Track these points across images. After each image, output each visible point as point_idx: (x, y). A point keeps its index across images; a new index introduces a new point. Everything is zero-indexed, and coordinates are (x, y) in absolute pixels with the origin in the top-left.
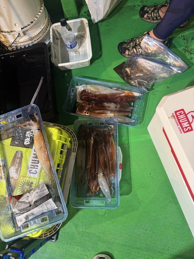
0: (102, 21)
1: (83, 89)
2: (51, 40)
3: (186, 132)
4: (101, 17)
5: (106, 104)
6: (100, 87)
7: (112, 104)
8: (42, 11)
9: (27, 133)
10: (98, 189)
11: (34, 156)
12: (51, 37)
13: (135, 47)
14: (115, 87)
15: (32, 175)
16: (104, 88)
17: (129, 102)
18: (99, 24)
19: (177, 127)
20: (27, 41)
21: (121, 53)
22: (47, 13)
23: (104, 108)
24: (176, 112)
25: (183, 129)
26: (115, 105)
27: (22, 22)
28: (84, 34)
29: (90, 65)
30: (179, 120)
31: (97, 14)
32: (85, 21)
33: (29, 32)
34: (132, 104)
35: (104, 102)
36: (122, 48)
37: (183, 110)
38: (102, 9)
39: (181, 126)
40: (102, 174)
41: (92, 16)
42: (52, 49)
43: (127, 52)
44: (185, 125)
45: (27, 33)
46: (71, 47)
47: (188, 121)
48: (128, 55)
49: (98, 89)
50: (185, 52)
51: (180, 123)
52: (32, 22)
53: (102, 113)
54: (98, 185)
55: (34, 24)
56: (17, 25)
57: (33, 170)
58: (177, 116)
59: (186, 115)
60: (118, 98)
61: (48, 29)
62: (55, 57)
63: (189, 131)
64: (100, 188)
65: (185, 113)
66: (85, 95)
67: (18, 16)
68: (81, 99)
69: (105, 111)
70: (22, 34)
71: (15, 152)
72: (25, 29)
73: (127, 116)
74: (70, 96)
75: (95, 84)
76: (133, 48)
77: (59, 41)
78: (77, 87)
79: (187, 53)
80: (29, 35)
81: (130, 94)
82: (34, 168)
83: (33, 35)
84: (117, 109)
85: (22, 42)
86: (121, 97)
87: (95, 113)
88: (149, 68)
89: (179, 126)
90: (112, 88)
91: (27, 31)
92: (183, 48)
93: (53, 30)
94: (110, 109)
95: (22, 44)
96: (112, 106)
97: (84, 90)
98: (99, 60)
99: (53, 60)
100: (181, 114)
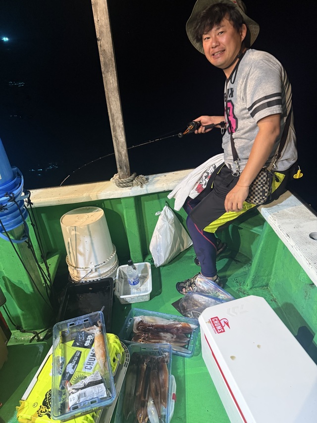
0: (163, 266)
1: (140, 319)
2: (117, 278)
3: (220, 333)
4: (162, 262)
5: (162, 334)
6: (157, 318)
7: (169, 334)
8: (114, 255)
9: (89, 336)
10: (146, 419)
11: (92, 355)
12: (117, 275)
13: (190, 285)
14: (172, 319)
15: (87, 371)
16: (161, 319)
17: (186, 334)
18: (161, 268)
19: (213, 330)
20: (96, 277)
21: (179, 291)
22: (117, 258)
23: (160, 338)
24: (212, 319)
25: (217, 330)
26: (171, 335)
27: (97, 261)
28: (147, 276)
29: (150, 300)
30: (214, 324)
31: (159, 259)
32: (149, 264)
33: (100, 269)
34: (189, 336)
35: (160, 332)
36: (179, 287)
37: (217, 317)
38: (163, 256)
39: (216, 329)
40: (152, 402)
41: (155, 262)
42: (117, 285)
43: (184, 290)
44: (219, 328)
45: (98, 270)
46: (134, 284)
47: (221, 325)
48: (186, 292)
49: (155, 320)
50: (239, 292)
51: (215, 327)
52: (104, 262)
53: (157, 343)
54: (147, 415)
55: (106, 264)
56: (92, 263)
57: (89, 367)
58: (213, 321)
59: (220, 321)
60: (174, 328)
61: (116, 269)
62: (118, 291)
63: (222, 332)
64: (149, 420)
65: (218, 319)
66: (141, 325)
67: (95, 257)
68: (138, 329)
69: (161, 341)
70: (94, 270)
71: (75, 351)
72: (98, 267)
73: (184, 347)
74: (126, 326)
75: (153, 315)
76: (189, 286)
77: (123, 280)
78: (135, 317)
79: (240, 293)
80: (99, 272)
81: (187, 326)
82: (90, 364)
83: (102, 273)
84: (173, 340)
85: (92, 278)
86: (177, 328)
87: (150, 342)
88: (203, 303)
89: (214, 329)
90: (169, 320)
91: (98, 268)
92: (236, 289)
93: (120, 271)
94: (166, 339)
95: (91, 279)
96: (168, 336)
97: (141, 321)
98: (159, 296)
99: (117, 293)
100: (215, 320)
